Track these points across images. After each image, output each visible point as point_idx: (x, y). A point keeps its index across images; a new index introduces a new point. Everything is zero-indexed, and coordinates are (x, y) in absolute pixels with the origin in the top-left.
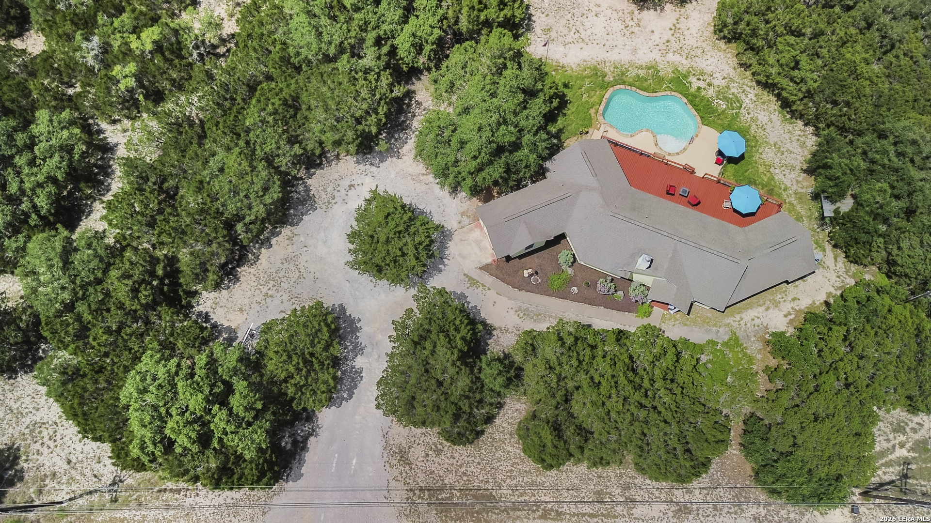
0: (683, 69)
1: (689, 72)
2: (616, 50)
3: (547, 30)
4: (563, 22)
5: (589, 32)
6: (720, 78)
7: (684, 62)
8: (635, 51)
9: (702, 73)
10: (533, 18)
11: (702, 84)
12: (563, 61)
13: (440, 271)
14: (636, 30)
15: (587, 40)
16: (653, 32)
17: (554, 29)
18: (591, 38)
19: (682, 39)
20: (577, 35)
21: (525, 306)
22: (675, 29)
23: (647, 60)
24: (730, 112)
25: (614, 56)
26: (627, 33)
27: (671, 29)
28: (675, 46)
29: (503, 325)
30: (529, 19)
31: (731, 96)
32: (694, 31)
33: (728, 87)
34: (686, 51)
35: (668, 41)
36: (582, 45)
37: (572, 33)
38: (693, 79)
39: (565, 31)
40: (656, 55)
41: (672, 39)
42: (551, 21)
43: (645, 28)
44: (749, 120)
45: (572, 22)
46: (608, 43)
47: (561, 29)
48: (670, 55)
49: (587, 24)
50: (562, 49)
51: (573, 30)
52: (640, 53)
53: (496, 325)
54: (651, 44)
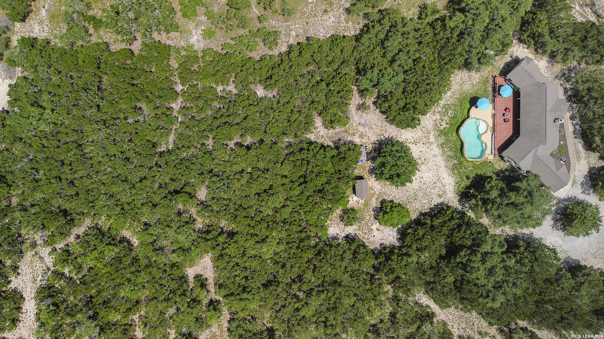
0: (437, 133)
1: (438, 130)
2: (438, 164)
3: (440, 196)
4: (432, 191)
5: (433, 178)
6: (435, 116)
7: (432, 134)
8: (435, 156)
9: (436, 125)
10: (436, 204)
11: (444, 124)
12: (453, 184)
13: (575, 197)
14: (423, 159)
15: (438, 177)
16: (421, 152)
17: (438, 193)
18: (436, 176)
19: (419, 138)
20: (437, 182)
21: (576, 159)
22: (415, 143)
23: (438, 149)
24: (453, 108)
25: (442, 164)
26: (426, 162)
27: (416, 144)
28: (424, 140)
29: (587, 164)
30: (437, 206)
31: (444, 110)
32: (413, 135)
33: (439, 112)
34: (426, 135)
35: (423, 144)
36: (441, 179)
37: (437, 185)
38: (442, 128)
39: (437, 188)
40: (434, 146)
41: (421, 142)
42: (434, 196)
43: (420, 155)
44: (452, 99)
45: (431, 187)
46: (435, 168)
47: (437, 190)
48: (431, 140)
49: (429, 180)
50: (447, 186)
51: (435, 185)
52: (435, 153)
53: (588, 167)
54: (428, 150)
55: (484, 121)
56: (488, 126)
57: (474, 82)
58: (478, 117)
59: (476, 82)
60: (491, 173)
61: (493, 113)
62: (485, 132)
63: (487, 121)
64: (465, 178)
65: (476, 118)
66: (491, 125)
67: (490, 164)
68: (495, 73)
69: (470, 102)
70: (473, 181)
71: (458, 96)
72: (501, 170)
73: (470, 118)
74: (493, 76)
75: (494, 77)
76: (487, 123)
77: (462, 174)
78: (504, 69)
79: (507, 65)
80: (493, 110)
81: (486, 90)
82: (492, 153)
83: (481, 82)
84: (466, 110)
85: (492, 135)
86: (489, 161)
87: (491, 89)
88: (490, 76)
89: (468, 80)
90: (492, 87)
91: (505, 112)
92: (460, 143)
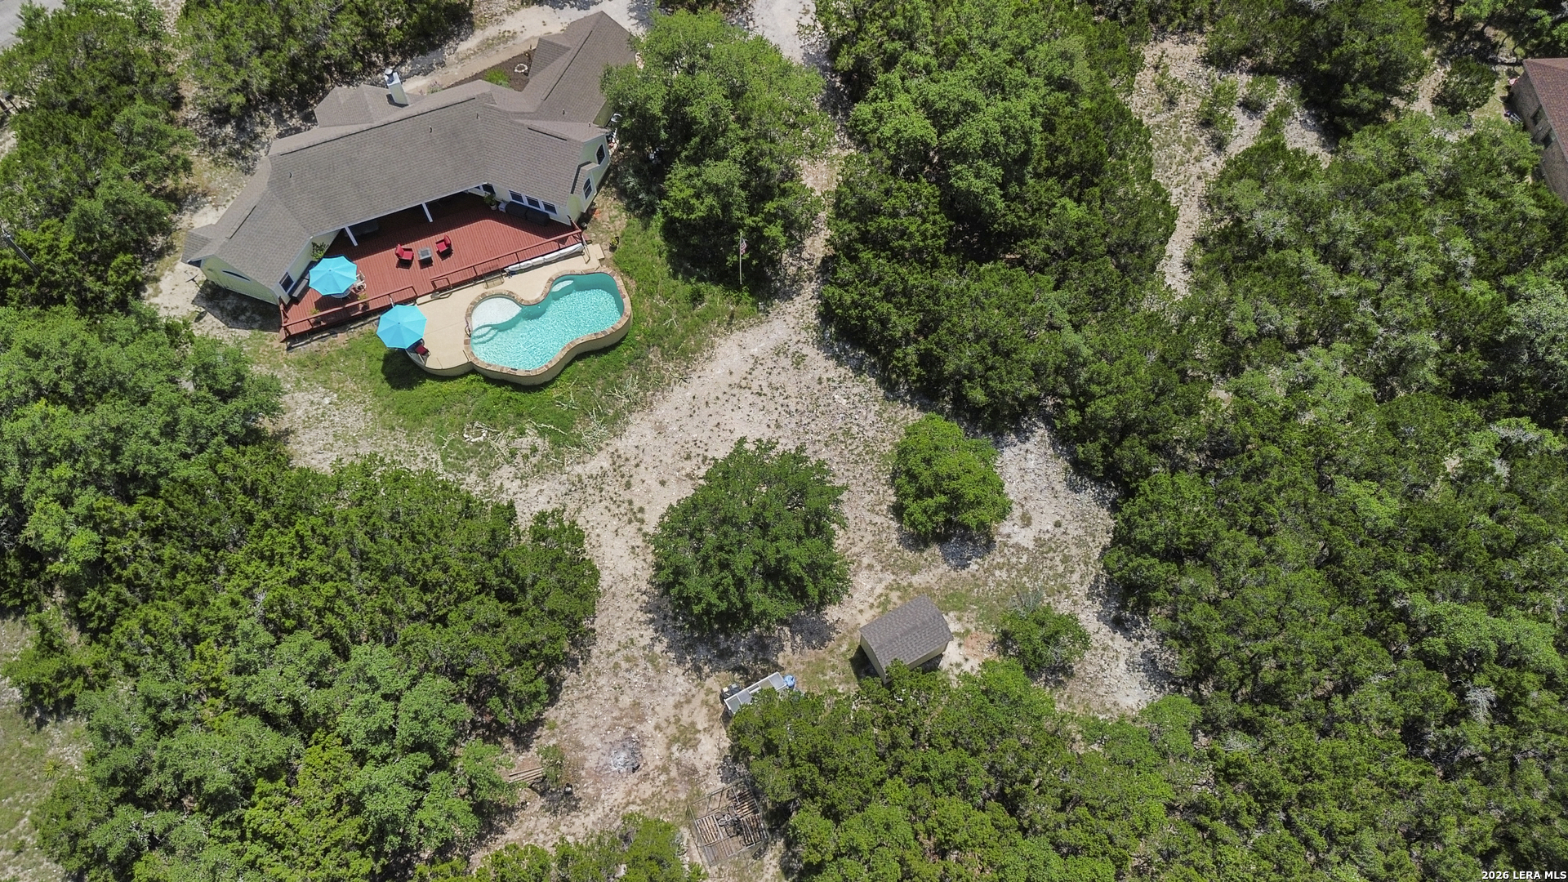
0: (570, 454)
1: (558, 455)
2: (685, 409)
3: (799, 361)
4: (792, 390)
5: (744, 404)
6: (507, 485)
7: (578, 469)
8: (660, 429)
9: (538, 469)
10: (832, 363)
11: (524, 443)
12: (737, 335)
14: (688, 467)
15: (736, 391)
16: (663, 483)
17: (792, 371)
18: (735, 400)
19: (613, 507)
20: (755, 388)
21: (510, 43)
22: (636, 515)
23: (631, 428)
24: (451, 436)
25: (680, 395)
26: (695, 451)
27: (641, 510)
28: (613, 487)
29: (518, 14)
30: (838, 358)
31: (470, 463)
32: (607, 536)
33: (485, 476)
34: (590, 490)
35: (628, 486)
36: (735, 379)
37: (765, 384)
38: (543, 444)
39: (774, 379)
40: (625, 445)
41: (626, 495)
42: (807, 378)
43: (679, 480)
44: (418, 450)
45: (781, 400)
46: (705, 411)
47: (783, 378)
48: (606, 465)
49: (757, 416)
50: (755, 351)
51: (765, 390)
52: (650, 435)
53: (523, 11)
54: (647, 459)
55: (469, 315)
56: (484, 297)
57: (327, 401)
58: (463, 336)
59: (326, 395)
60: (650, 232)
61: (428, 297)
62: (510, 296)
63: (467, 305)
64: (700, 308)
65: (466, 342)
66: (479, 289)
67: (621, 247)
68: (276, 344)
69: (410, 386)
70: (701, 279)
71: (401, 435)
72: (628, 209)
73: (471, 359)
74: (289, 348)
75: (292, 339)
76: (475, 305)
77: (689, 320)
78: (255, 321)
79: (236, 319)
80: (419, 301)
81: (346, 353)
82: (579, 253)
83: (322, 378)
84: (446, 386)
85: (512, 273)
86: (609, 255)
87: (341, 338)
88: (292, 355)
89: (326, 424)
90: (333, 333)
91: (416, 264)
92: (580, 364)
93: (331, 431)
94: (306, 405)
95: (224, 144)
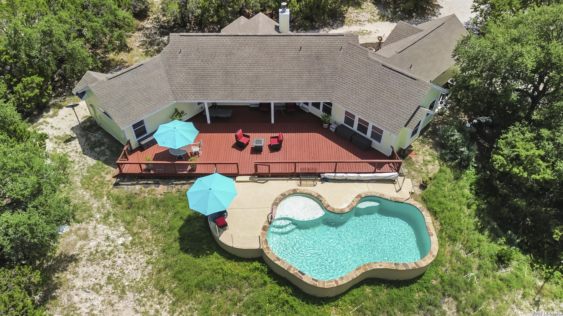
21: (365, 36)
29: (375, 24)
55: (276, 204)
56: (295, 193)
57: (120, 241)
58: (263, 221)
59: (123, 235)
60: (461, 183)
61: (247, 178)
62: (318, 199)
63: (277, 194)
64: (503, 273)
65: (265, 228)
66: (292, 184)
67: (431, 188)
68: (109, 177)
69: (197, 252)
70: (510, 242)
71: (167, 301)
72: (442, 158)
73: (264, 247)
74: (116, 185)
75: (123, 177)
76: (284, 196)
77: (490, 280)
78: (104, 155)
79: (92, 149)
80: (239, 178)
81: (158, 204)
82: (392, 181)
83: (128, 218)
84: (230, 266)
85: (326, 180)
86: (418, 191)
87: (162, 189)
88: (116, 191)
89: (108, 263)
90: (157, 184)
91: (248, 149)
92: (368, 290)
93: (108, 272)
94: (101, 239)
95: (158, 45)
